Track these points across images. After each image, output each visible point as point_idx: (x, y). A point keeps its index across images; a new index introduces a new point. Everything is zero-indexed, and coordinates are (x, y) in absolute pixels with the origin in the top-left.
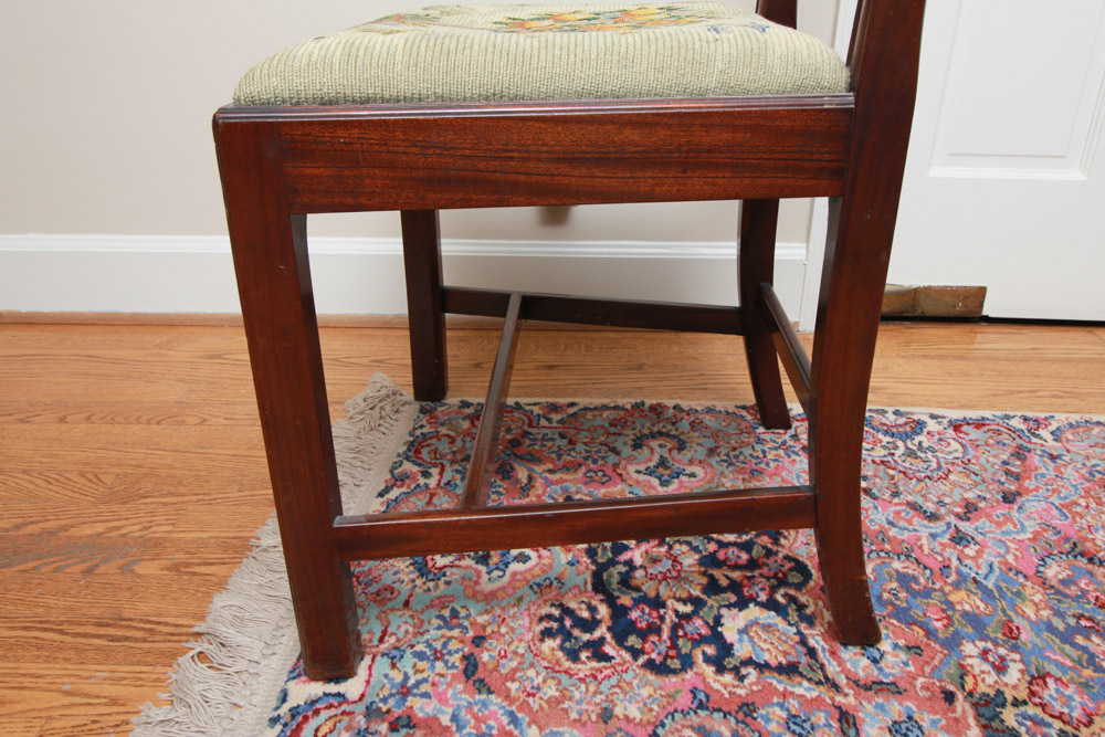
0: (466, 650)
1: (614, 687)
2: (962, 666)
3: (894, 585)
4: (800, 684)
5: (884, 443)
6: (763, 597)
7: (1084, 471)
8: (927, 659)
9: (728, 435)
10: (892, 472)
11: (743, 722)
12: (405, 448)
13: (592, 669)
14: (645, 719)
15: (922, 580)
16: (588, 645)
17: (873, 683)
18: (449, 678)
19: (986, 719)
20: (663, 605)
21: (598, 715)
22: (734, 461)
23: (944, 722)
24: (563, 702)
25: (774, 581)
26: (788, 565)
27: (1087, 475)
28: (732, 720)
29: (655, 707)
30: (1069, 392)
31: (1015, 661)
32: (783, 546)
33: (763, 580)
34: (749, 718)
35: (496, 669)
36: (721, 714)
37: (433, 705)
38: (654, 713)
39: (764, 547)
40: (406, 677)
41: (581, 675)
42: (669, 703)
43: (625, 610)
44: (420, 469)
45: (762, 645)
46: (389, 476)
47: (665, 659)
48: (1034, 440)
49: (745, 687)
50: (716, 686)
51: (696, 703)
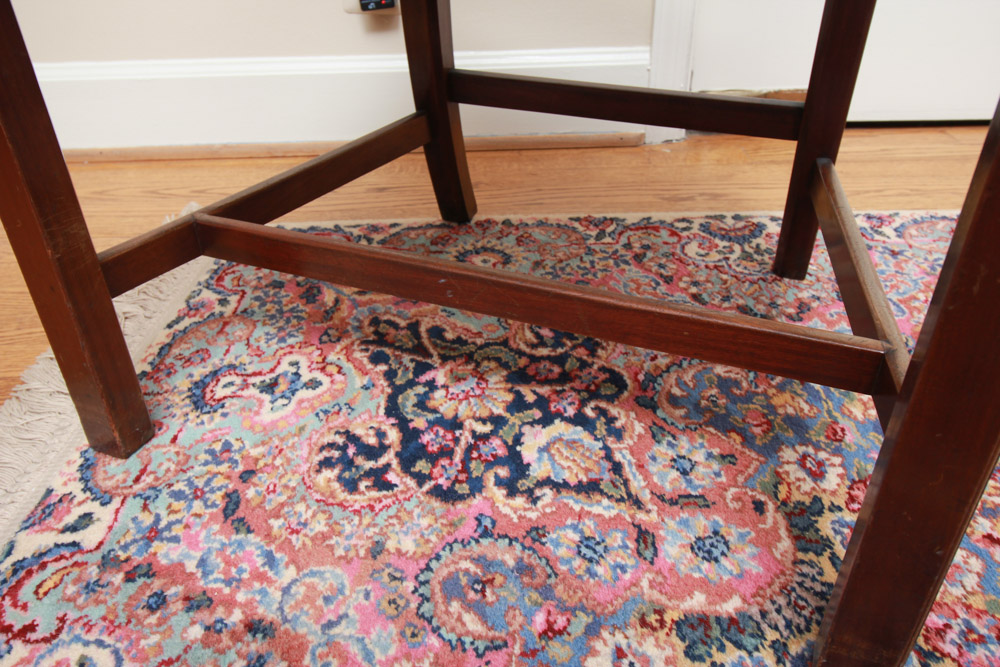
0: (231, 486)
1: (391, 517)
2: (778, 474)
3: (714, 391)
4: (599, 502)
5: (720, 248)
6: (571, 411)
7: (925, 266)
8: (743, 469)
9: (557, 248)
10: (725, 277)
11: (530, 548)
12: (207, 276)
13: (370, 499)
14: (419, 551)
15: (745, 384)
16: (369, 473)
17: (680, 496)
18: (206, 518)
19: (799, 529)
20: (460, 426)
21: (369, 551)
22: (560, 273)
23: (753, 534)
24: (331, 538)
25: (585, 395)
26: (603, 376)
27: (929, 270)
28: (518, 546)
29: (433, 538)
30: (917, 190)
31: (833, 465)
32: (599, 357)
33: (574, 394)
34: (537, 543)
35: (260, 505)
36: (507, 541)
37: (180, 550)
38: (431, 545)
39: (579, 360)
40: (158, 519)
41: (357, 507)
42: (449, 533)
43: (417, 433)
44: (219, 297)
45: (565, 464)
46: (184, 305)
47: (453, 484)
48: (877, 237)
49: (537, 510)
50: (506, 510)
51: (480, 531)
